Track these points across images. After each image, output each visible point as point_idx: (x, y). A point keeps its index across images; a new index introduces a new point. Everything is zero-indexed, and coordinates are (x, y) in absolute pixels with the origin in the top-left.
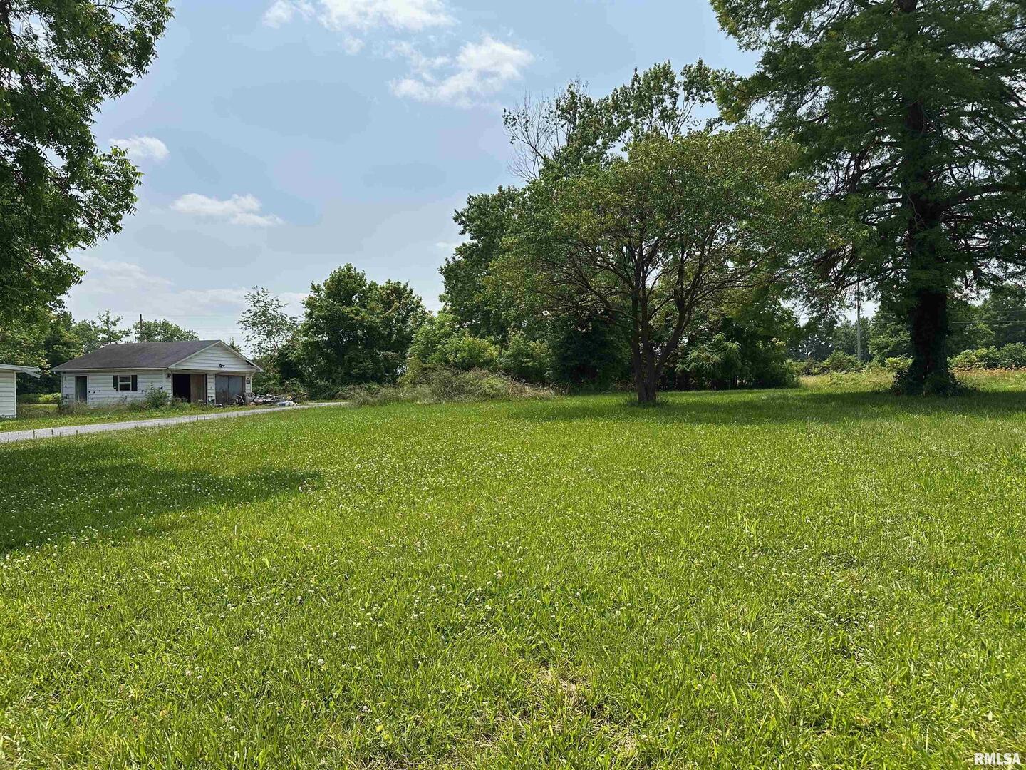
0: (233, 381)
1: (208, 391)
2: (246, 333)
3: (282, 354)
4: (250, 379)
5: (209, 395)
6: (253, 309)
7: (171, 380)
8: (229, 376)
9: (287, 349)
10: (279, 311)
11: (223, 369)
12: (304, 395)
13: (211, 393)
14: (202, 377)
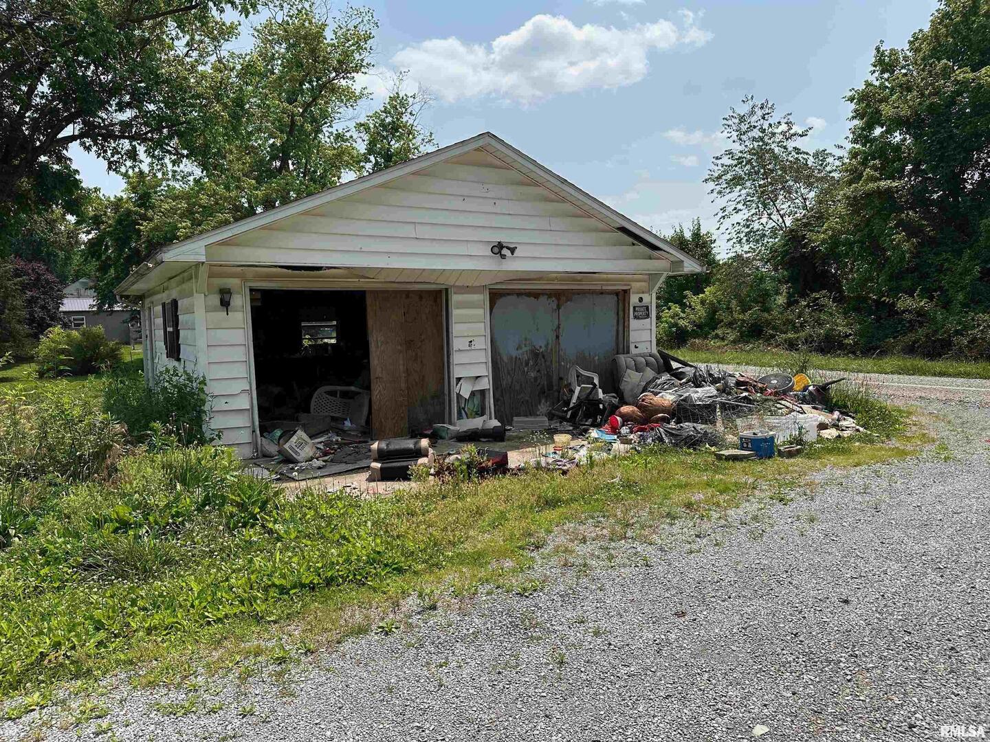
1: (456, 358)
2: (722, 202)
3: (794, 237)
4: (651, 299)
5: (457, 372)
6: (736, 148)
7: (241, 315)
9: (806, 225)
10: (791, 145)
11: (514, 265)
12: (847, 336)
14: (425, 300)
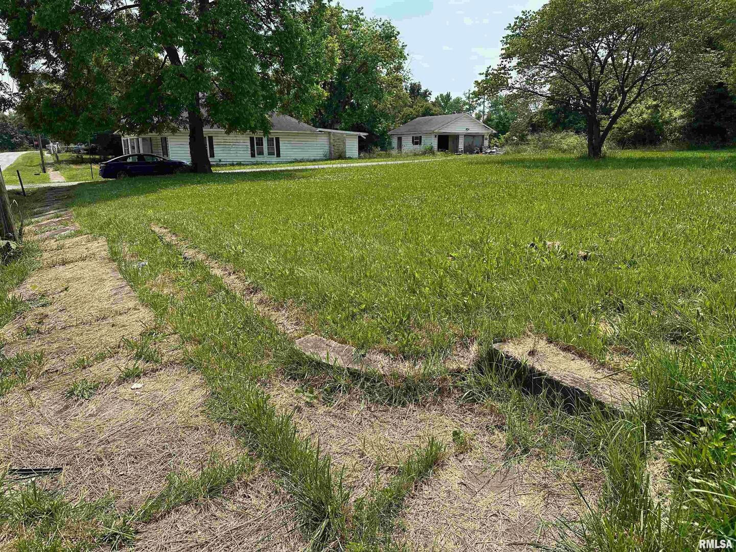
0: (476, 138)
1: (459, 145)
4: (488, 137)
7: (437, 139)
8: (473, 136)
11: (469, 132)
13: (461, 146)
14: (456, 137)
